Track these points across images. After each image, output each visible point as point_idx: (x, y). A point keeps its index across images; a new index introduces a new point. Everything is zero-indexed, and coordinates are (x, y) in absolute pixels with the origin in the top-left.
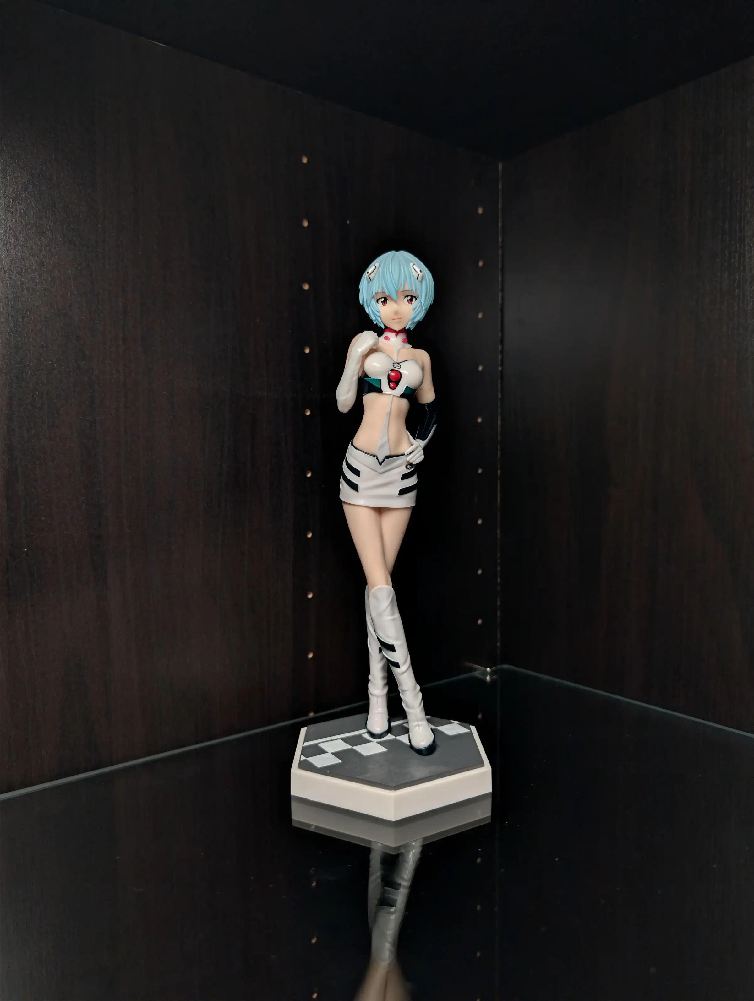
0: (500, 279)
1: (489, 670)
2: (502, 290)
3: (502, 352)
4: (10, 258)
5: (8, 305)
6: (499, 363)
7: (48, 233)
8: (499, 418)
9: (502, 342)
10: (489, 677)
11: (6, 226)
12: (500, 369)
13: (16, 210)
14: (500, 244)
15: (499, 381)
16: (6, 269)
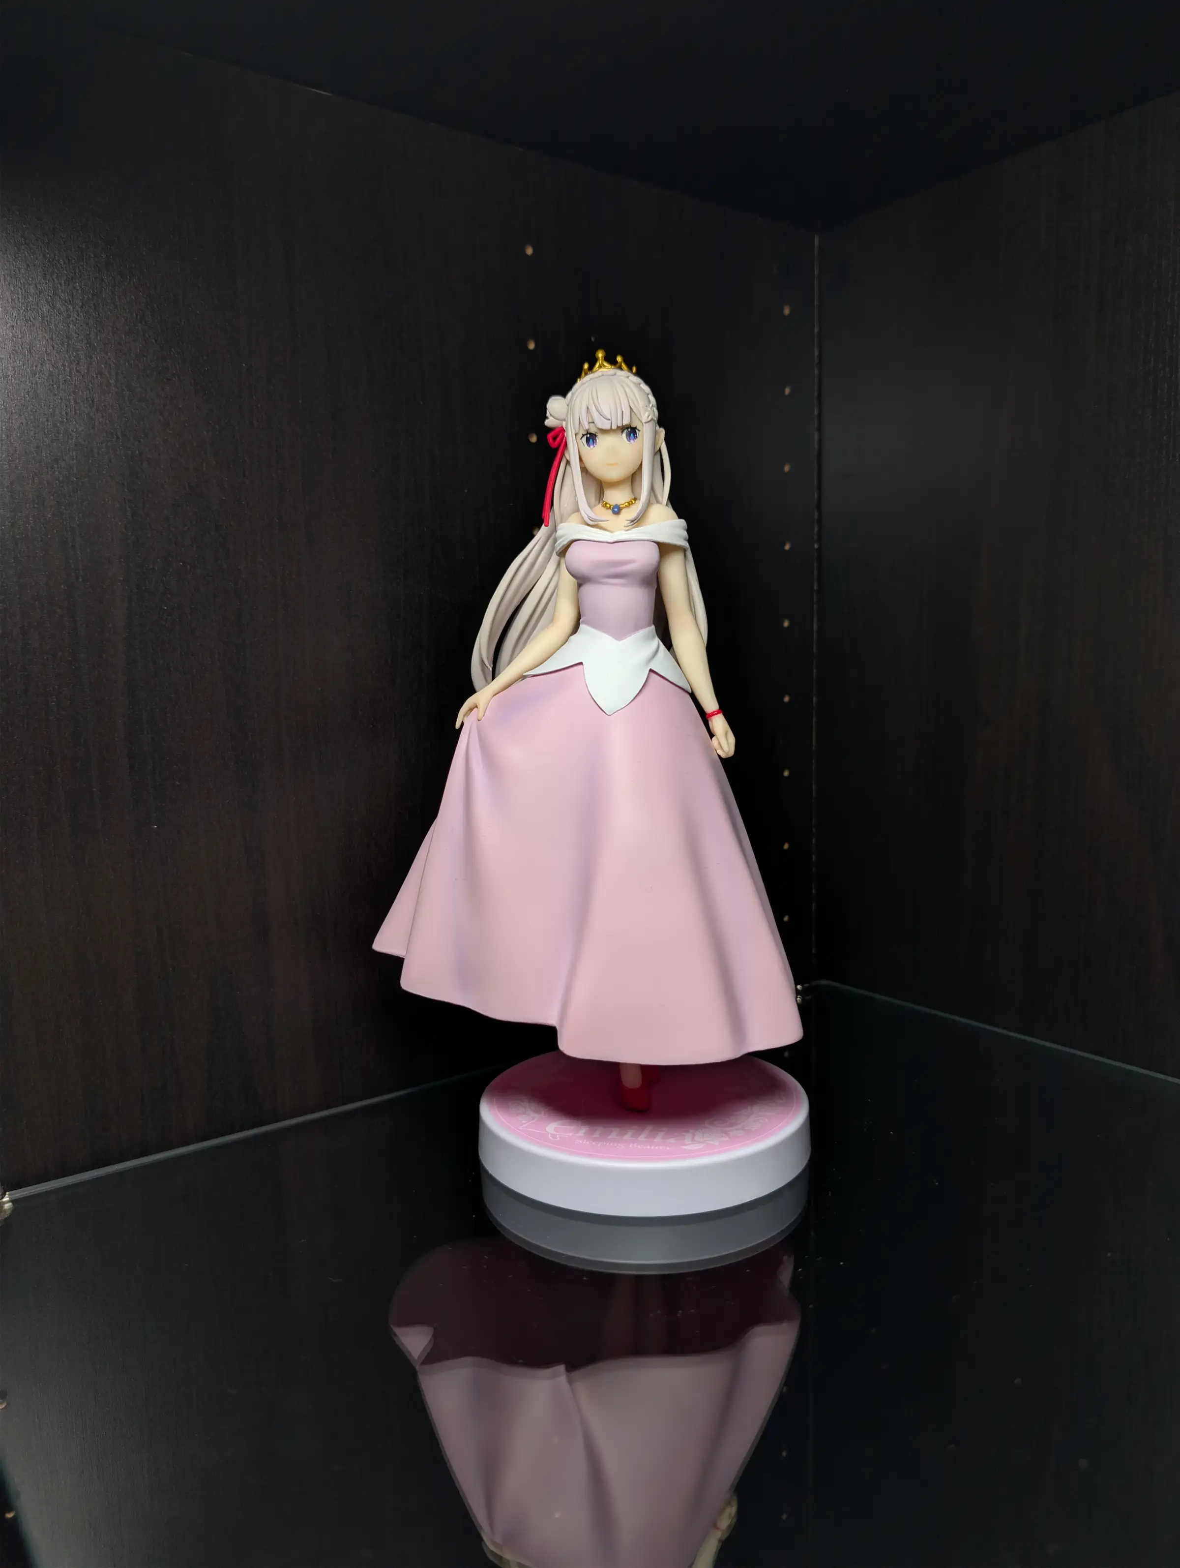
0: (816, 413)
1: (800, 988)
2: (819, 429)
3: (819, 521)
4: (124, 419)
5: (123, 484)
6: (816, 538)
7: (174, 379)
8: (815, 620)
9: (819, 506)
10: (800, 998)
11: (117, 374)
12: (816, 546)
13: (131, 349)
14: (816, 360)
15: (815, 565)
16: (119, 434)
